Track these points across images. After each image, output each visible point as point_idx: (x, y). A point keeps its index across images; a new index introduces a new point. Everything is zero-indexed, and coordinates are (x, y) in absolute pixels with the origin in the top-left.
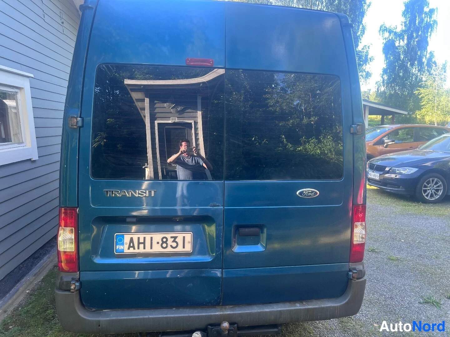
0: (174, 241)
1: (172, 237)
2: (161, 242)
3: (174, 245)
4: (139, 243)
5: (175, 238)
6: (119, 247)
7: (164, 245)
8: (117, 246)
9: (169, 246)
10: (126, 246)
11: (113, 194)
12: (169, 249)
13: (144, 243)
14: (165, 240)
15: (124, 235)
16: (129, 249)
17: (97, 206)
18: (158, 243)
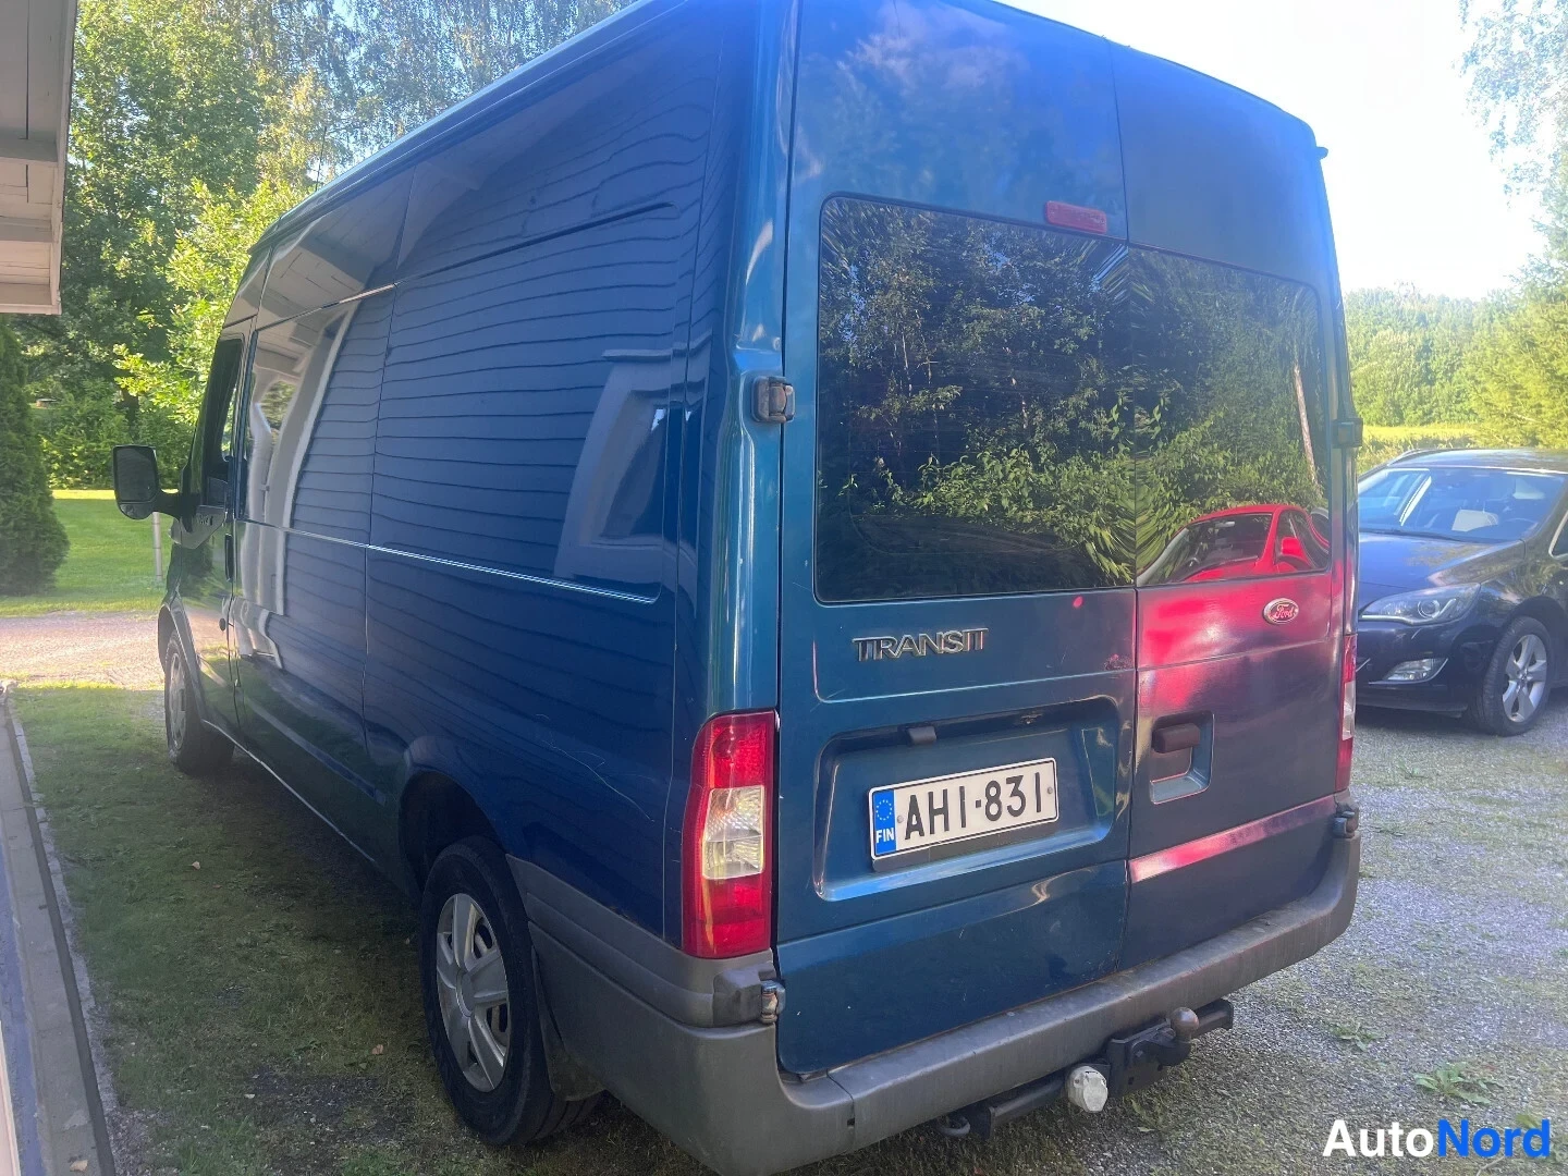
0: (1016, 793)
1: (1009, 781)
2: (984, 802)
3: (1016, 803)
4: (933, 812)
5: (1017, 780)
6: (882, 834)
7: (994, 809)
8: (878, 832)
9: (1005, 811)
10: (901, 828)
11: (878, 653)
12: (1006, 821)
13: (944, 811)
14: (993, 792)
15: (892, 789)
16: (908, 837)
17: (832, 698)
18: (978, 804)
